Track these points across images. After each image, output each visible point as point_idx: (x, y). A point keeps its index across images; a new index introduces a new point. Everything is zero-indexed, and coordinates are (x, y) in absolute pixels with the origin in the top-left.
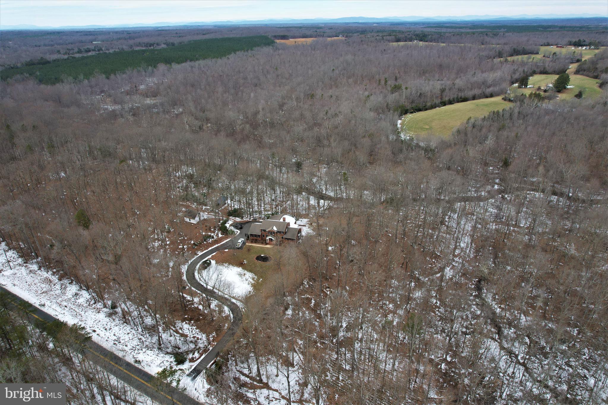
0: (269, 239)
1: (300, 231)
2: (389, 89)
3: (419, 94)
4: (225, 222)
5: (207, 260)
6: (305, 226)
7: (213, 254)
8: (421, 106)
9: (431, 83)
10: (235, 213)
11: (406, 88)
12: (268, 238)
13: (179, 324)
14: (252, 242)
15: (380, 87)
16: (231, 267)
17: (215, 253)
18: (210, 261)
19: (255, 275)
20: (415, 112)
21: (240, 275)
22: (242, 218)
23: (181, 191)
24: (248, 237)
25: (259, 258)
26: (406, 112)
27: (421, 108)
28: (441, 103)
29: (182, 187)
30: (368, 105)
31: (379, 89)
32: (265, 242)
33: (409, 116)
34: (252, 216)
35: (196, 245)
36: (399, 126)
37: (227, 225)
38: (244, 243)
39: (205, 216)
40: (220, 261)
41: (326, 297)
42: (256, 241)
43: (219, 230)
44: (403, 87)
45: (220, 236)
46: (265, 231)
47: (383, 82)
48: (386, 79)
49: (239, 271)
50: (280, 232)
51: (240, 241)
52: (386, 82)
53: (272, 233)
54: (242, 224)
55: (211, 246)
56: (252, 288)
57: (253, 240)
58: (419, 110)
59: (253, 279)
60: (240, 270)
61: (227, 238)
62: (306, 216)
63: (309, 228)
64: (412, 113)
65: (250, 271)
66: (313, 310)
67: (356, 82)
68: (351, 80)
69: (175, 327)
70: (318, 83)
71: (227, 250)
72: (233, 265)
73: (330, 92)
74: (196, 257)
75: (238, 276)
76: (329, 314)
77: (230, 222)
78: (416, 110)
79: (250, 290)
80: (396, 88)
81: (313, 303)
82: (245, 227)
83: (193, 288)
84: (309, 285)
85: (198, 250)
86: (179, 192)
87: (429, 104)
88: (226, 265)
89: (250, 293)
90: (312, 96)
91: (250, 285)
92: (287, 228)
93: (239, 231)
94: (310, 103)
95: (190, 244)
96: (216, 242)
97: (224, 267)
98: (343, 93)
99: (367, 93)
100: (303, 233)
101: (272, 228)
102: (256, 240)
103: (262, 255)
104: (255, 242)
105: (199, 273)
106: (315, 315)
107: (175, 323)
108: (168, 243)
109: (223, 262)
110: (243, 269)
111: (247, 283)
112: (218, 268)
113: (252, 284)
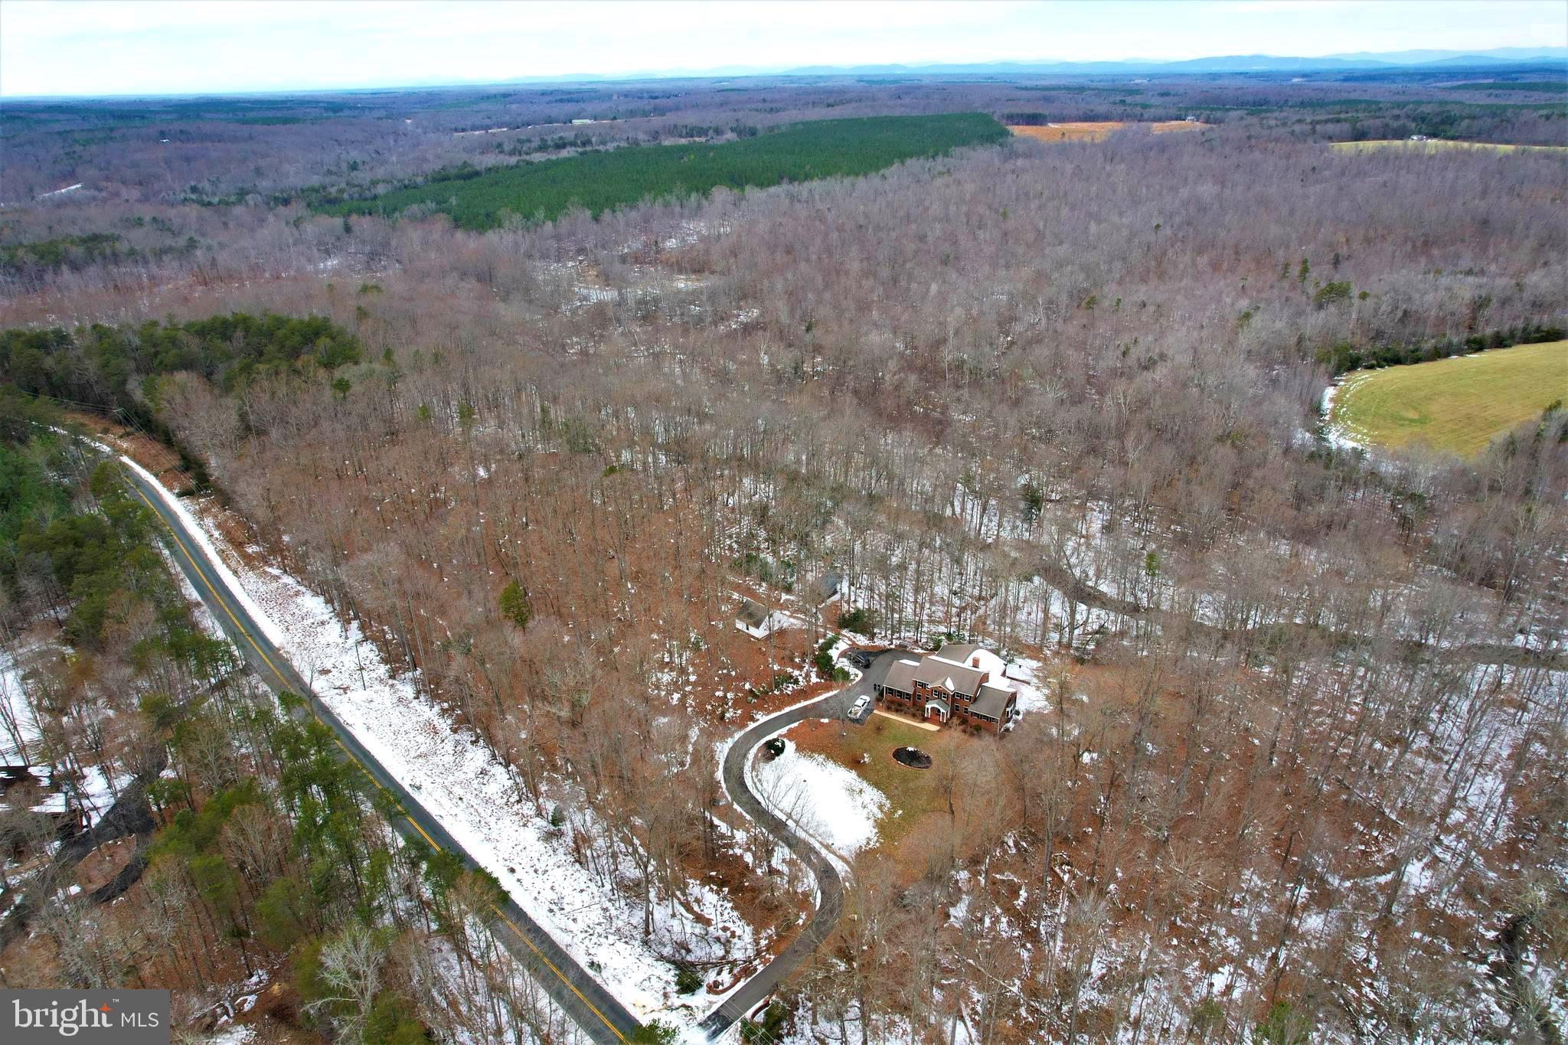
0: (933, 708)
1: (1012, 699)
2: (1312, 291)
3: (1400, 314)
4: (829, 644)
5: (776, 740)
6: (1029, 682)
7: (792, 726)
8: (1402, 348)
9: (1444, 281)
10: (856, 622)
11: (1364, 296)
12: (929, 706)
13: (695, 888)
14: (889, 709)
15: (1286, 284)
16: (830, 765)
17: (796, 724)
18: (783, 743)
19: (887, 798)
20: (1382, 367)
21: (851, 791)
22: (872, 636)
23: (735, 546)
24: (881, 694)
25: (901, 755)
26: (1353, 364)
27: (1402, 354)
28: (1468, 342)
29: (738, 534)
30: (1244, 340)
31: (1282, 288)
32: (919, 714)
33: (1362, 377)
34: (896, 635)
35: (755, 696)
36: (1327, 405)
37: (834, 653)
38: (868, 711)
39: (783, 619)
40: (807, 748)
41: (1059, 888)
42: (898, 709)
43: (813, 664)
44: (1355, 292)
45: (814, 679)
46: (923, 685)
47: (1295, 271)
48: (1305, 262)
49: (850, 780)
50: (961, 696)
51: (859, 702)
52: (1305, 271)
53: (940, 694)
54: (870, 654)
55: (790, 704)
56: (875, 830)
57: (892, 702)
58: (1396, 360)
59: (881, 807)
60: (850, 776)
61: (828, 689)
62: (1035, 652)
63: (1038, 689)
64: (1371, 367)
65: (877, 785)
66: (1020, 918)
67: (1215, 267)
68: (1203, 261)
69: (684, 894)
70: (1110, 262)
71: (826, 721)
72: (835, 762)
73: (1142, 292)
74: (752, 725)
75: (844, 794)
76: (1060, 935)
77: (842, 646)
78: (1385, 360)
79: (869, 834)
80: (1336, 293)
81: (1022, 899)
82: (878, 663)
83: (736, 806)
84: (1019, 850)
85: (759, 708)
86: (731, 548)
87: (1428, 345)
88: (820, 758)
89: (868, 843)
90: (1092, 303)
91: (871, 822)
92: (980, 686)
93: (861, 675)
94: (1084, 321)
95: (742, 690)
96: (804, 694)
97: (815, 763)
98: (1179, 298)
99: (1244, 304)
100: (1021, 705)
101: (944, 683)
102: (900, 705)
103: (910, 749)
104: (897, 711)
105: (753, 768)
106: (1023, 929)
107: (686, 885)
108: (693, 678)
109: (813, 751)
110: (859, 776)
111: (865, 814)
112: (798, 763)
113: (875, 820)
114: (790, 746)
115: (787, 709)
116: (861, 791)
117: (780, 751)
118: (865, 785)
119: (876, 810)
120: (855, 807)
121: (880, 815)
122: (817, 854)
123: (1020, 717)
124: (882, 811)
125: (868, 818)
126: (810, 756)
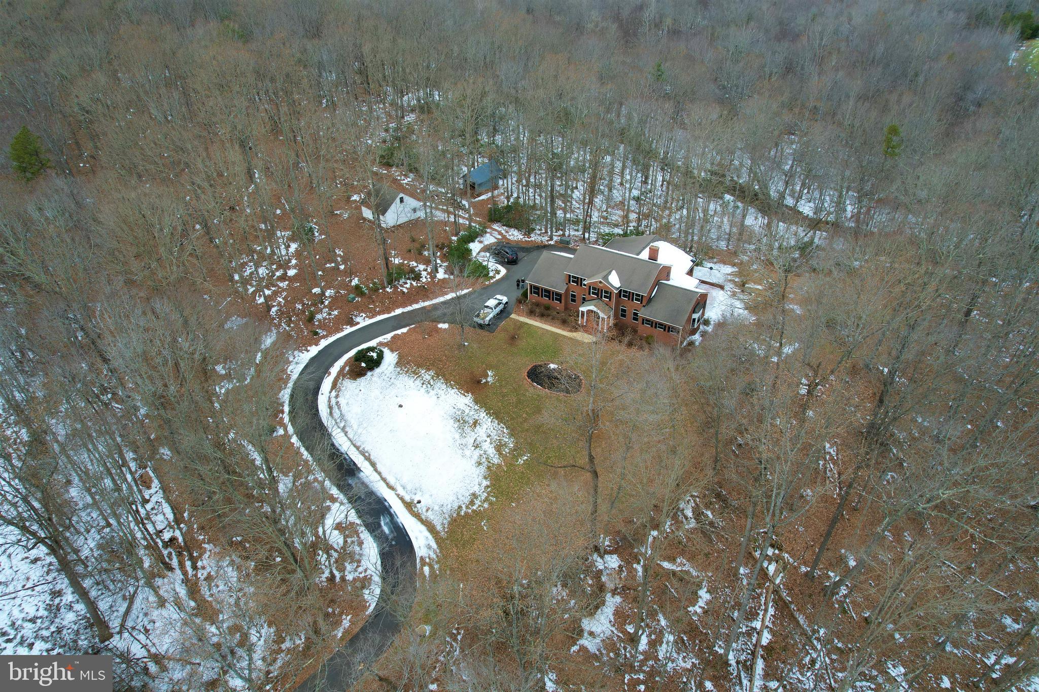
0: (589, 312)
1: (701, 302)
4: (473, 237)
5: (372, 349)
6: (722, 287)
7: (399, 332)
10: (513, 216)
12: (583, 309)
14: (531, 313)
16: (440, 385)
17: (405, 330)
18: (381, 356)
19: (512, 435)
21: (461, 422)
24: (525, 295)
25: (538, 374)
26: (1033, 32)
32: (568, 319)
34: (558, 233)
35: (361, 294)
37: (475, 247)
38: (504, 313)
40: (412, 361)
41: (760, 586)
42: (544, 313)
43: (445, 258)
45: (441, 275)
46: (578, 281)
49: (462, 407)
50: (629, 295)
51: (491, 303)
53: (600, 293)
54: (520, 249)
55: (404, 305)
56: (485, 483)
57: (538, 305)
59: (499, 448)
60: (463, 402)
61: (459, 287)
62: (726, 258)
63: (734, 295)
65: (496, 414)
71: (445, 326)
72: (447, 381)
74: (348, 330)
75: (451, 425)
77: (489, 239)
79: (476, 489)
82: (527, 259)
83: (293, 439)
84: (700, 523)
85: (361, 309)
88: (428, 375)
89: (472, 503)
91: (483, 469)
92: (657, 283)
93: (503, 271)
96: (423, 292)
97: (418, 382)
100: (713, 313)
101: (606, 278)
102: (547, 308)
103: (551, 367)
104: (542, 315)
105: (334, 385)
108: (291, 273)
109: (419, 366)
110: (476, 402)
111: (476, 457)
112: (396, 382)
113: (489, 468)
114: (390, 358)
115: (398, 311)
116: (475, 423)
117: (375, 364)
118: (483, 415)
119: (491, 451)
120: (463, 446)
121: (496, 460)
122: (392, 516)
123: (710, 329)
124: (500, 454)
125: (479, 464)
126: (415, 373)
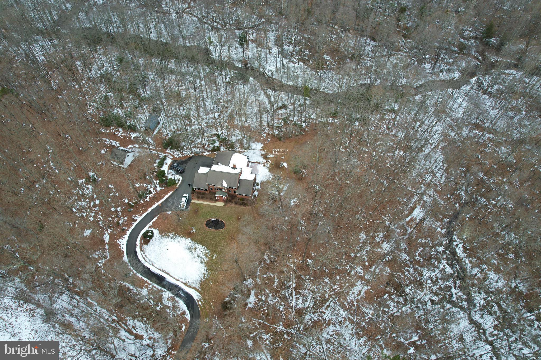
4: (161, 164)
5: (148, 232)
7: (154, 220)
10: (172, 141)
12: (217, 195)
14: (198, 198)
16: (178, 237)
17: (156, 218)
18: (152, 233)
19: (208, 249)
21: (192, 250)
22: (182, 150)
23: (100, 107)
24: (193, 191)
25: (210, 224)
29: (100, 99)
32: (214, 199)
35: (132, 207)
37: (165, 168)
38: (189, 203)
40: (164, 231)
42: (203, 196)
43: (156, 178)
45: (159, 189)
46: (212, 186)
49: (188, 243)
50: (231, 189)
51: (184, 200)
53: (222, 190)
54: (183, 162)
55: (150, 206)
56: (206, 268)
59: (206, 255)
61: (167, 192)
63: (264, 165)
66: (276, 292)
71: (170, 212)
72: (180, 235)
75: (188, 251)
77: (168, 161)
79: (204, 271)
81: (276, 283)
82: (188, 167)
83: (138, 275)
84: (270, 260)
85: (135, 213)
86: (98, 109)
91: (203, 264)
92: (239, 180)
93: (181, 179)
95: (124, 204)
96: (156, 199)
97: (170, 239)
100: (259, 181)
101: (222, 185)
103: (213, 219)
104: (203, 199)
106: (279, 296)
108: (98, 202)
109: (168, 232)
110: (192, 240)
111: (200, 260)
112: (162, 241)
113: (205, 263)
114: (156, 232)
115: (150, 210)
116: (195, 248)
118: (196, 244)
119: (204, 257)
120: (194, 258)
121: (206, 260)
122: (182, 290)
123: (259, 187)
124: (207, 257)
125: (202, 262)
126: (167, 235)
